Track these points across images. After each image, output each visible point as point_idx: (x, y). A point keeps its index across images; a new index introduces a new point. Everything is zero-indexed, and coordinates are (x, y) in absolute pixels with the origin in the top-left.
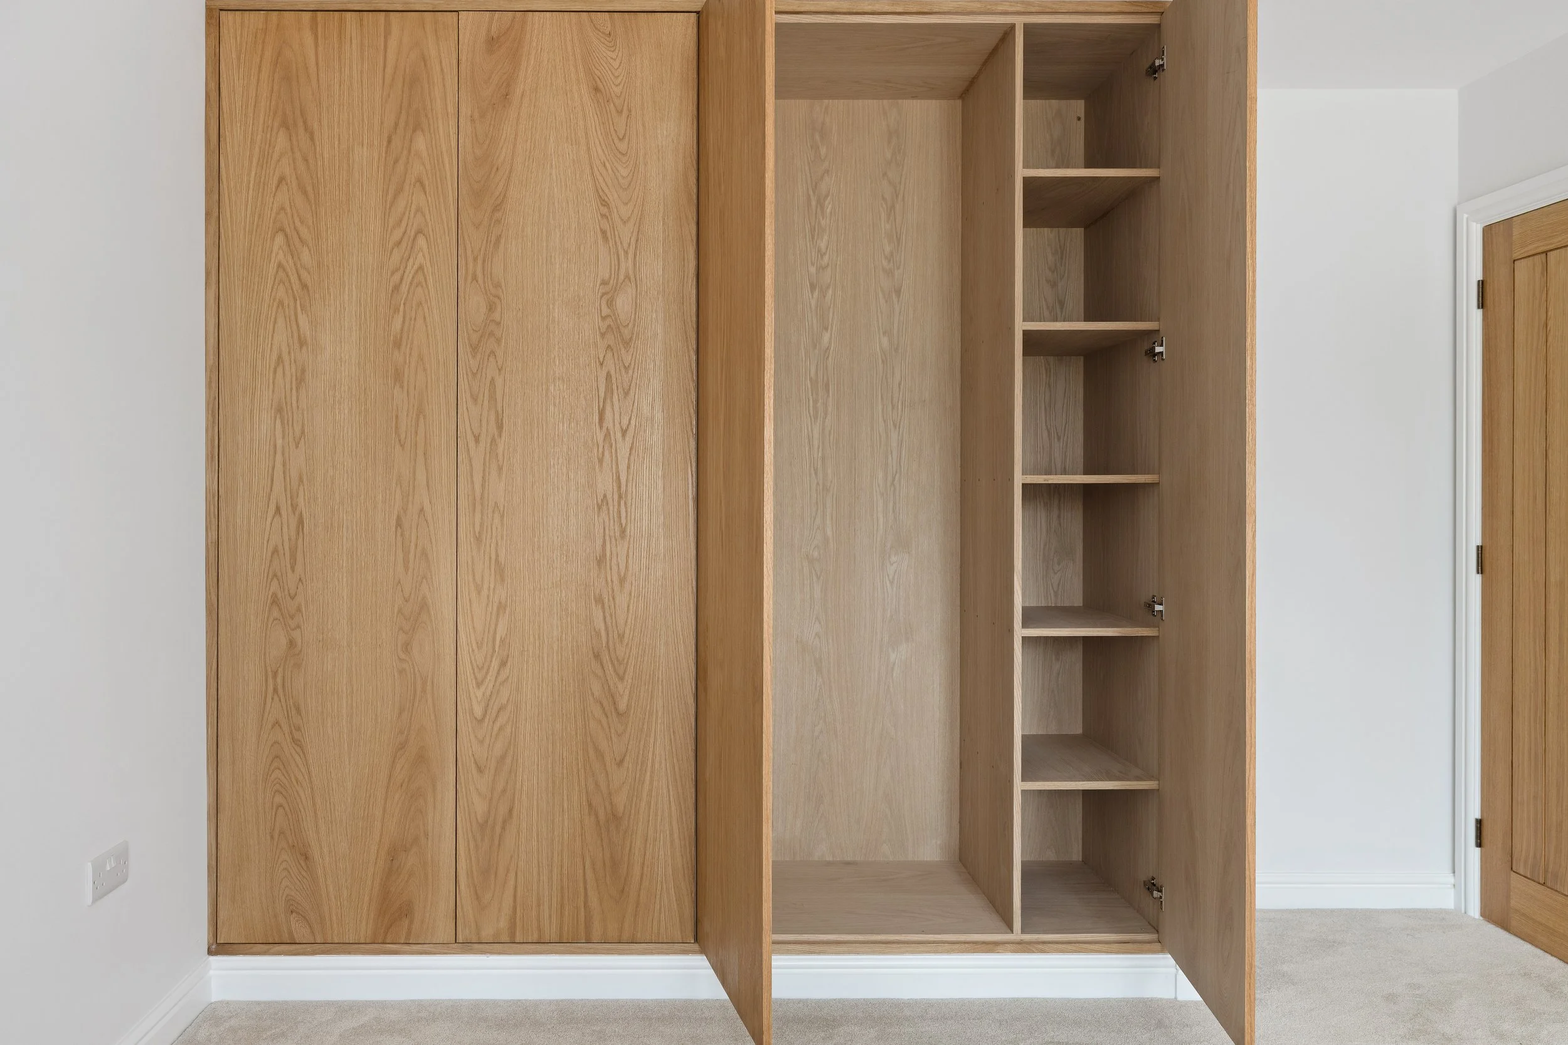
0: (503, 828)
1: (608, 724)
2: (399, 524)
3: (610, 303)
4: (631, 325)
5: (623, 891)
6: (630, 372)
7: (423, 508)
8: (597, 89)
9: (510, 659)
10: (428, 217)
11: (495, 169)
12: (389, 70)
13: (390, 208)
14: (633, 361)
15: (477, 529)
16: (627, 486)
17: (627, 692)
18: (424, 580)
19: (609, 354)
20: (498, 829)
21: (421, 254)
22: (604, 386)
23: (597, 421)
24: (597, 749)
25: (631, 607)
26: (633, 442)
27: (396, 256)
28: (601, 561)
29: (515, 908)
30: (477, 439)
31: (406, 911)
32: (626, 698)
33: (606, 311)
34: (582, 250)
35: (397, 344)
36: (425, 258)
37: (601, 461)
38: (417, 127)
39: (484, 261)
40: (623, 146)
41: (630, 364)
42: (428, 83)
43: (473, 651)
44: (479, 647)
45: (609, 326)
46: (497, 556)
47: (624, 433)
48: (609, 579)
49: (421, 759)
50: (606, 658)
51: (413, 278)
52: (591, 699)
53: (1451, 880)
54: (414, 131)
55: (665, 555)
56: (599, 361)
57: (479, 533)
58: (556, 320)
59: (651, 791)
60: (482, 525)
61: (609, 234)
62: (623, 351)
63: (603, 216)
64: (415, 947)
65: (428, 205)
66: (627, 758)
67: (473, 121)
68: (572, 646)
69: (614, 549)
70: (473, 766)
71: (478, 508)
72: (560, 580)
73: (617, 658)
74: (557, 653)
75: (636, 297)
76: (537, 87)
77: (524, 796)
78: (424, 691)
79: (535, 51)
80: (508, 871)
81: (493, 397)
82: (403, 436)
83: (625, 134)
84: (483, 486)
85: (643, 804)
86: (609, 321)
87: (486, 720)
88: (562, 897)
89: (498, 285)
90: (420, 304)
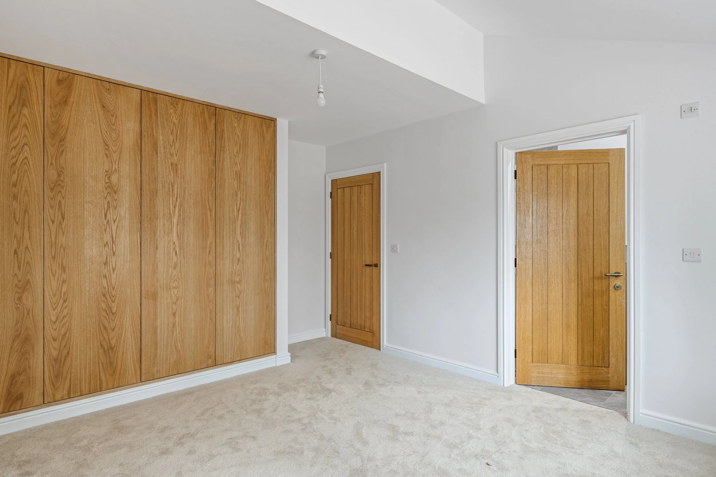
0: (65, 359)
1: (109, 317)
2: (16, 252)
3: (109, 178)
4: (117, 186)
5: (114, 371)
6: (117, 201)
7: (27, 247)
8: (103, 107)
9: (68, 299)
10: (29, 139)
11: (61, 126)
12: (10, 81)
13: (11, 134)
14: (118, 198)
15: (53, 254)
16: (115, 239)
17: (116, 306)
18: (28, 273)
19: (109, 195)
20: (63, 360)
21: (26, 153)
22: (107, 205)
23: (104, 217)
24: (104, 326)
25: (117, 278)
26: (118, 224)
27: (14, 152)
28: (106, 264)
29: (70, 386)
30: (53, 222)
31: (20, 397)
32: (115, 308)
33: (107, 181)
34: (98, 159)
35: (15, 185)
36: (28, 154)
37: (105, 230)
38: (24, 105)
39: (56, 158)
40: (114, 127)
41: (117, 199)
42: (30, 90)
43: (51, 298)
44: (54, 296)
45: (109, 186)
46: (62, 263)
47: (114, 221)
48: (109, 269)
49: (27, 340)
50: (107, 296)
51: (22, 161)
52: (102, 309)
53: (325, 330)
54: (22, 106)
55: (130, 261)
56: (105, 197)
57: (54, 255)
58: (87, 182)
59: (125, 337)
60: (55, 252)
61: (108, 156)
62: (114, 194)
63: (106, 149)
64: (24, 410)
65: (30, 135)
66: (116, 327)
67: (51, 107)
68: (94, 293)
69: (111, 259)
70: (52, 339)
71: (54, 246)
72: (89, 271)
73: (112, 295)
74: (88, 296)
75: (119, 177)
76: (79, 101)
77: (74, 346)
78: (28, 314)
79: (78, 89)
80: (67, 373)
81: (60, 207)
82: (17, 220)
83: (115, 123)
84: (56, 238)
85: (122, 342)
86: (108, 184)
87: (57, 322)
88: (90, 378)
89: (62, 168)
90: (25, 171)
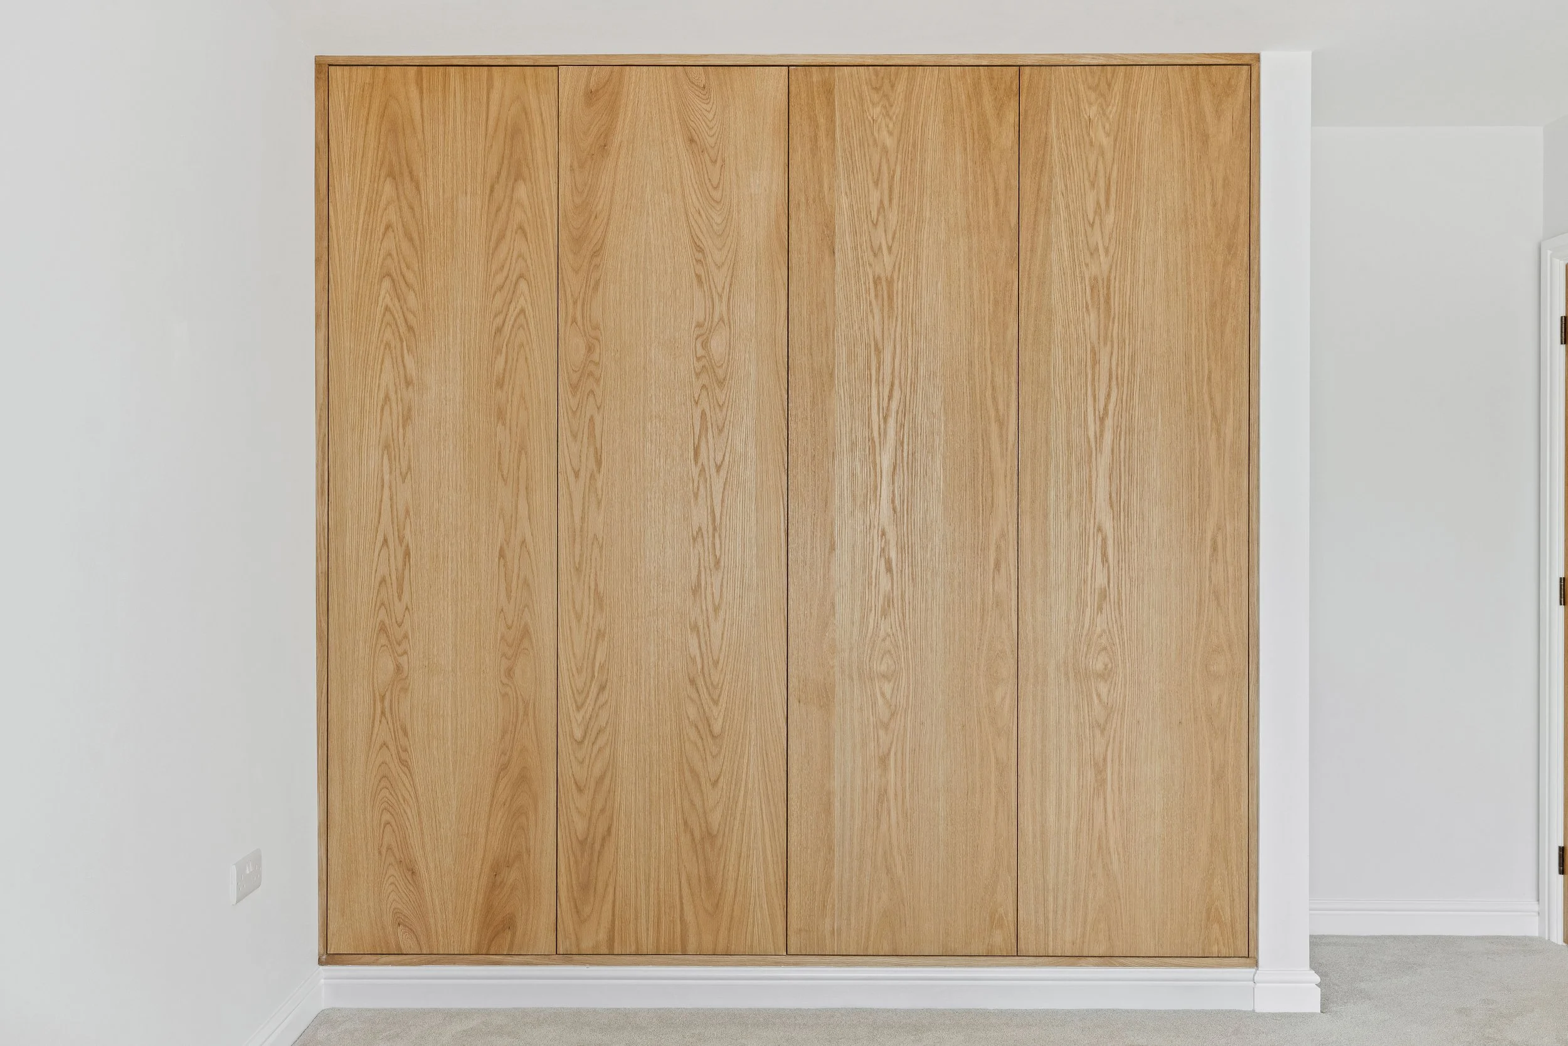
0: (602, 846)
1: (703, 746)
2: (502, 555)
3: (705, 345)
4: (725, 365)
5: (717, 905)
6: (725, 410)
7: (525, 540)
8: (692, 140)
9: (608, 684)
10: (529, 261)
11: (593, 217)
12: (491, 123)
13: (493, 254)
14: (727, 399)
15: (577, 560)
16: (721, 518)
17: (722, 715)
18: (526, 609)
19: (704, 393)
20: (597, 846)
21: (522, 298)
22: (699, 423)
23: (692, 457)
24: (693, 771)
25: (725, 635)
26: (727, 477)
27: (498, 300)
28: (696, 590)
29: (613, 921)
30: (577, 474)
31: (509, 924)
32: (720, 721)
33: (700, 352)
34: (678, 294)
35: (500, 384)
36: (526, 302)
37: (696, 495)
38: (518, 177)
39: (583, 305)
40: (717, 195)
41: (724, 402)
42: (530, 135)
43: (573, 675)
44: (579, 671)
45: (704, 366)
46: (596, 585)
47: (718, 468)
48: (704, 608)
49: (523, 779)
50: (700, 682)
51: (515, 320)
52: (687, 721)
53: (1536, 908)
54: (516, 180)
55: (758, 585)
56: (695, 400)
57: (579, 563)
58: (653, 361)
59: (744, 809)
60: (581, 556)
61: (703, 280)
62: (717, 390)
63: (698, 261)
64: (517, 958)
65: (530, 251)
66: (722, 777)
67: (572, 170)
68: (669, 672)
69: (708, 579)
70: (574, 787)
71: (578, 540)
72: (657, 609)
73: (712, 684)
74: (654, 678)
75: (730, 338)
76: (634, 139)
77: (622, 815)
78: (526, 714)
79: (632, 103)
80: (607, 885)
81: (592, 434)
82: (505, 473)
83: (719, 183)
84: (583, 518)
85: (737, 822)
86: (704, 362)
87: (586, 742)
88: (659, 910)
89: (596, 328)
90: (522, 345)
